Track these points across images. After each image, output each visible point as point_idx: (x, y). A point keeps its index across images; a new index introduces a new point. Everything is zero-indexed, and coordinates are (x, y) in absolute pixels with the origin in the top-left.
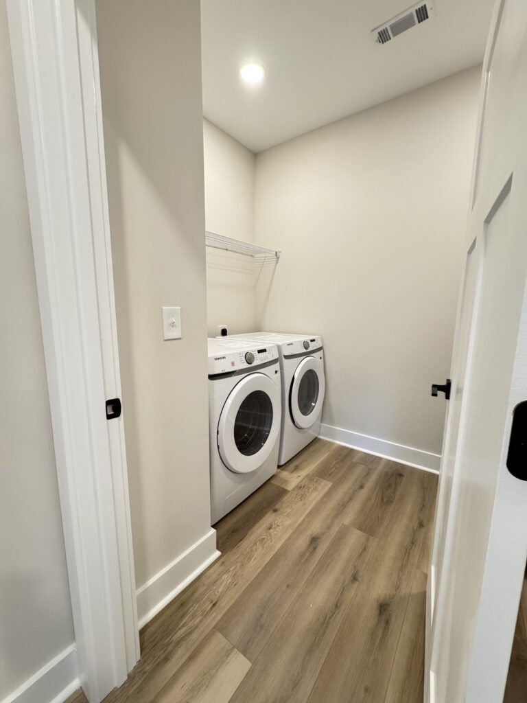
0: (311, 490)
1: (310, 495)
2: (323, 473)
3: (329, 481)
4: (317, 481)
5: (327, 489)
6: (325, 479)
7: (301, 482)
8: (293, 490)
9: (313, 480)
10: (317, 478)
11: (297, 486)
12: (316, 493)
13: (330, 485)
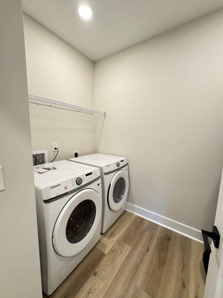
0: (118, 254)
1: (118, 258)
2: (126, 239)
3: (129, 245)
4: (122, 246)
5: (128, 252)
6: (127, 244)
7: (113, 246)
8: (108, 253)
9: (120, 245)
10: (122, 242)
11: (111, 250)
12: (121, 256)
13: (130, 248)
